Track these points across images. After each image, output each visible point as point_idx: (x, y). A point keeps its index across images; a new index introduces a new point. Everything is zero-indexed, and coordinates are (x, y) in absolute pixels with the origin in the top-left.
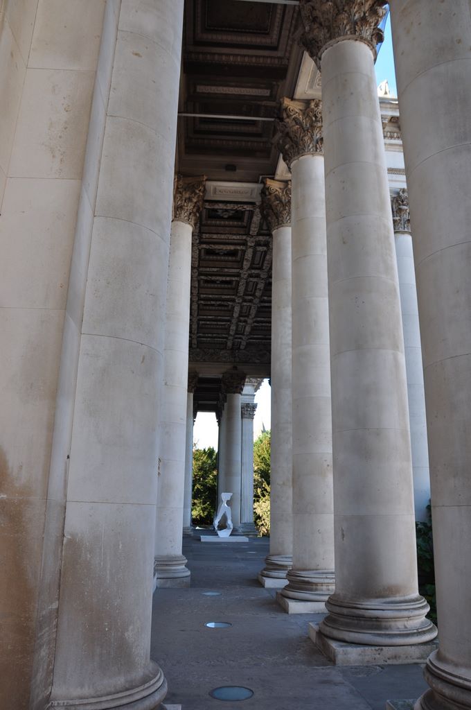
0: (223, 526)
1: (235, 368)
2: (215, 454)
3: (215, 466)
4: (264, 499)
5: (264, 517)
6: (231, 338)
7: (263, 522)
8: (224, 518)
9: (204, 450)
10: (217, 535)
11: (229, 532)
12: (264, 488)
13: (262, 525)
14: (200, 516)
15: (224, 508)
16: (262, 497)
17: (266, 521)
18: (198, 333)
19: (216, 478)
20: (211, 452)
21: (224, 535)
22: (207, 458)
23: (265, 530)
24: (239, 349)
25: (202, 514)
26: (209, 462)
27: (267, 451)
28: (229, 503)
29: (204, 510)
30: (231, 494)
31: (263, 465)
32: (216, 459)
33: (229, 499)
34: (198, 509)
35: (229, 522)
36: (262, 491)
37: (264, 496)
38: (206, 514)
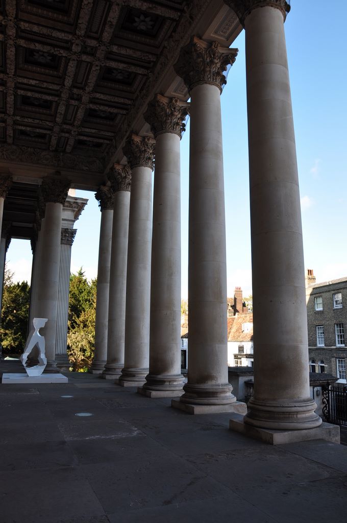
0: (33, 361)
1: (58, 173)
2: (28, 288)
3: (28, 300)
4: (73, 331)
5: (74, 347)
6: (57, 129)
7: (72, 352)
8: (36, 350)
9: (18, 283)
10: (26, 373)
11: (42, 368)
12: (74, 320)
13: (72, 354)
14: (11, 346)
15: (36, 338)
16: (71, 329)
17: (75, 351)
18: (14, 115)
19: (28, 311)
20: (25, 285)
21: (35, 373)
22: (20, 291)
23: (73, 359)
24: (64, 151)
25: (13, 344)
26: (23, 294)
27: (78, 288)
28: (42, 331)
29: (14, 340)
30: (45, 320)
31: (73, 300)
32: (28, 292)
33: (43, 327)
34: (9, 339)
35: (42, 356)
36: (72, 323)
37: (74, 328)
38: (17, 343)
